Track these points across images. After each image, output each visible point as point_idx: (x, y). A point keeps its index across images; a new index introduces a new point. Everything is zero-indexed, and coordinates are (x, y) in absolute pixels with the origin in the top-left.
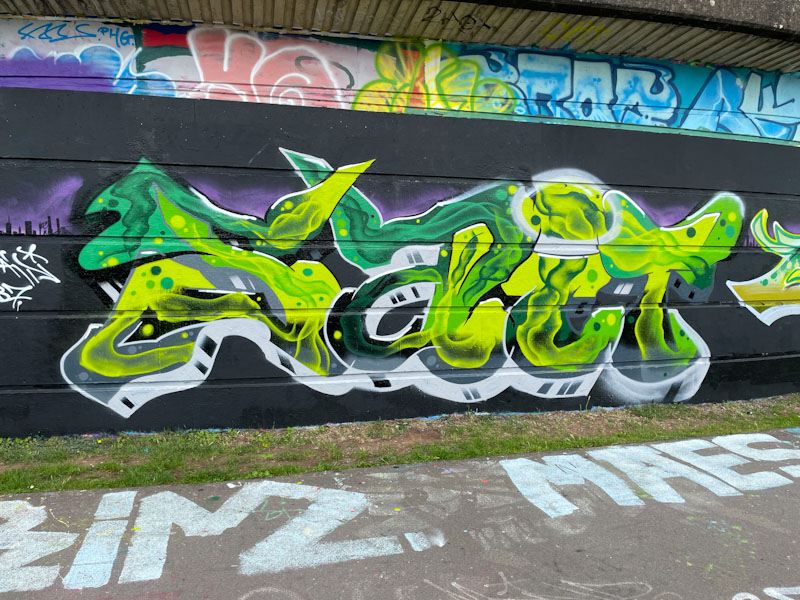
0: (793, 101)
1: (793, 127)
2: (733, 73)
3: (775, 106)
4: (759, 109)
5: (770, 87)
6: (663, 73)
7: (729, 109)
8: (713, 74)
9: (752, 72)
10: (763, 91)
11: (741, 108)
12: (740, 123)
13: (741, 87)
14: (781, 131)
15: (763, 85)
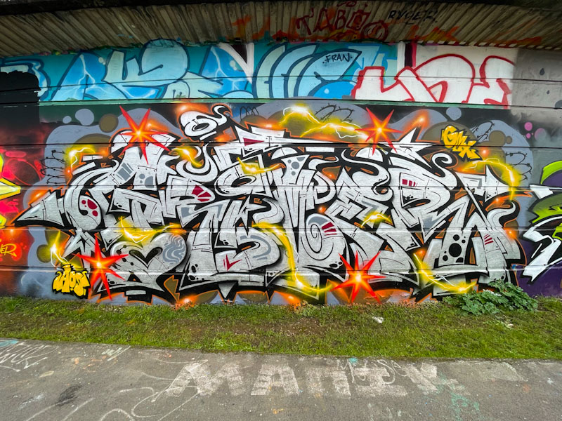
0: (161, 66)
1: (163, 88)
2: (94, 54)
3: (141, 73)
4: (124, 77)
5: (134, 59)
6: (34, 64)
7: (94, 81)
8: (76, 58)
9: (114, 50)
10: (127, 63)
11: (105, 80)
12: (105, 91)
13: (104, 64)
14: (149, 92)
15: (126, 59)
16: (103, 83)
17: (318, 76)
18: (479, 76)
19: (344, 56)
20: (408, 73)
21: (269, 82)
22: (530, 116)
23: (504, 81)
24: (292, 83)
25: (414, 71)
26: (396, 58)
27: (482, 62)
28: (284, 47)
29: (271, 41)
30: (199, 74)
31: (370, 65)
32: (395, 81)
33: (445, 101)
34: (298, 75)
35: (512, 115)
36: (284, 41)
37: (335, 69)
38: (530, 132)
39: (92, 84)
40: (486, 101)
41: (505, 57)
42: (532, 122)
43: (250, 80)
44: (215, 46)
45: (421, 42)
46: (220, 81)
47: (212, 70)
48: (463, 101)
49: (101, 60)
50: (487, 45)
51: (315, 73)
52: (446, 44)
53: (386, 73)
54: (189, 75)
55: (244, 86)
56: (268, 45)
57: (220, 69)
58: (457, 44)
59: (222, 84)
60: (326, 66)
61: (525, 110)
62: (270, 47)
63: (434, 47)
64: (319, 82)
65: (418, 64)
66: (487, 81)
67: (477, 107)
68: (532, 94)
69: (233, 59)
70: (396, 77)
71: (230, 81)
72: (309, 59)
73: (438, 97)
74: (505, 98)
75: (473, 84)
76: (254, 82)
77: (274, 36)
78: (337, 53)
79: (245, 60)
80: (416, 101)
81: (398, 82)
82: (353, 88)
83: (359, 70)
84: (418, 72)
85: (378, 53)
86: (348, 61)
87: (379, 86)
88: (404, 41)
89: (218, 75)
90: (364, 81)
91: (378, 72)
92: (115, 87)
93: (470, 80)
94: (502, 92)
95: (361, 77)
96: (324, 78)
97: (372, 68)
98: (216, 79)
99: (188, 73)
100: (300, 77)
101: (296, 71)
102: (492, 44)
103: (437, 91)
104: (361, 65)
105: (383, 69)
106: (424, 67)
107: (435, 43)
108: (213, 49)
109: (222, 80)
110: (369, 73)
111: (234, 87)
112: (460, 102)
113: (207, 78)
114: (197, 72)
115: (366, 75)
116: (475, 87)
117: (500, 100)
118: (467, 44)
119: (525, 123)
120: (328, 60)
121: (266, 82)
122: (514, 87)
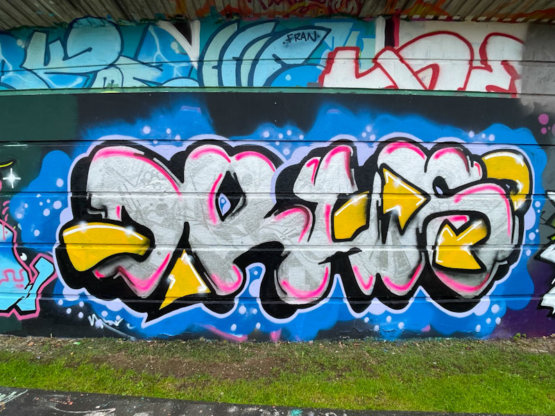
0: (90, 50)
1: (91, 76)
2: (12, 36)
3: (66, 58)
4: (46, 63)
5: (59, 41)
7: (11, 68)
9: (35, 31)
10: (51, 46)
11: (25, 65)
12: (24, 80)
13: (23, 47)
14: (75, 80)
15: (49, 41)
16: (21, 69)
17: (277, 59)
18: (479, 58)
19: (309, 35)
20: (389, 54)
21: (218, 67)
22: (546, 106)
23: (511, 63)
24: (245, 68)
25: (397, 53)
26: (373, 36)
27: (482, 41)
28: (236, 25)
29: (220, 19)
30: (135, 58)
31: (341, 45)
32: (374, 64)
33: (436, 88)
34: (253, 58)
35: (522, 105)
36: (235, 18)
37: (298, 52)
38: (546, 126)
39: (9, 71)
40: (488, 87)
41: (510, 34)
42: (548, 113)
43: (196, 65)
44: (154, 25)
45: (405, 17)
46: (159, 66)
47: (150, 53)
48: (460, 88)
49: (20, 43)
50: (488, 20)
51: (274, 55)
52: (436, 18)
53: (362, 55)
54: (122, 60)
55: (188, 72)
56: (217, 22)
57: (159, 52)
58: (449, 19)
59: (162, 70)
60: (287, 46)
61: (538, 99)
62: (219, 25)
63: (421, 23)
64: (279, 66)
65: (401, 43)
66: (489, 63)
67: (478, 95)
68: (547, 79)
69: (175, 40)
70: (375, 60)
71: (171, 66)
72: (266, 39)
73: (427, 83)
74: (512, 85)
75: (471, 68)
76: (200, 67)
77: (222, 12)
78: (301, 32)
79: (190, 41)
80: (400, 88)
81: (377, 65)
82: (321, 74)
83: (328, 51)
84: (402, 53)
85: (351, 30)
86: (314, 40)
87: (354, 70)
88: (384, 16)
89: (157, 59)
90: (334, 65)
91: (352, 54)
92: (35, 74)
93: (467, 62)
94: (510, 77)
95: (330, 60)
96: (285, 61)
97: (344, 48)
98: (154, 65)
99: (121, 58)
100: (256, 61)
101: (251, 54)
102: (493, 19)
103: (427, 77)
104: (330, 46)
105: (357, 49)
106: (409, 47)
107: (423, 19)
108: (151, 29)
109: (161, 65)
110: (340, 54)
111: (176, 73)
112: (456, 89)
113: (143, 63)
114: (132, 56)
115: (336, 57)
116: (474, 72)
117: (506, 86)
118: (462, 19)
119: (539, 115)
120: (289, 40)
121: (214, 67)
122: (523, 70)
